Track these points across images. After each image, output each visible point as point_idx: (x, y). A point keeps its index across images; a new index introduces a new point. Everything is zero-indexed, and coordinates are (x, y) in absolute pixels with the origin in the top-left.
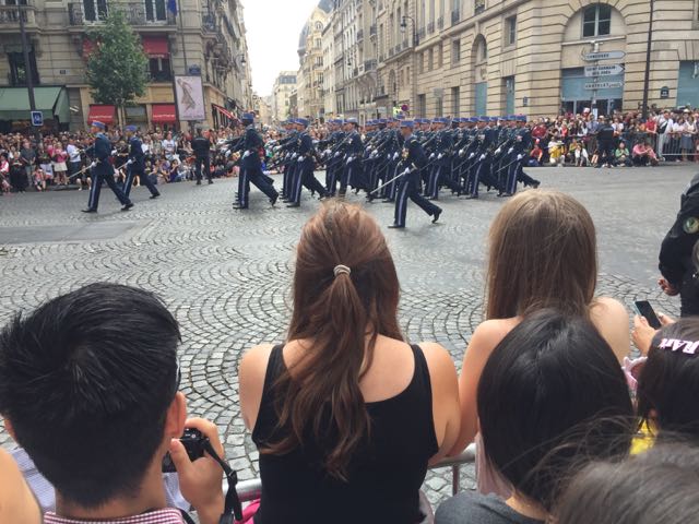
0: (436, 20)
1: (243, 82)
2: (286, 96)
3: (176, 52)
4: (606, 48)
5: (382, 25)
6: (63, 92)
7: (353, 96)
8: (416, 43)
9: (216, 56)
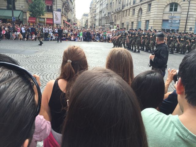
0: (129, 3)
1: (73, 15)
2: (85, 20)
3: (54, 4)
4: (175, 15)
5: (113, 3)
6: (22, 13)
7: (104, 22)
8: (123, 8)
9: (66, 6)
